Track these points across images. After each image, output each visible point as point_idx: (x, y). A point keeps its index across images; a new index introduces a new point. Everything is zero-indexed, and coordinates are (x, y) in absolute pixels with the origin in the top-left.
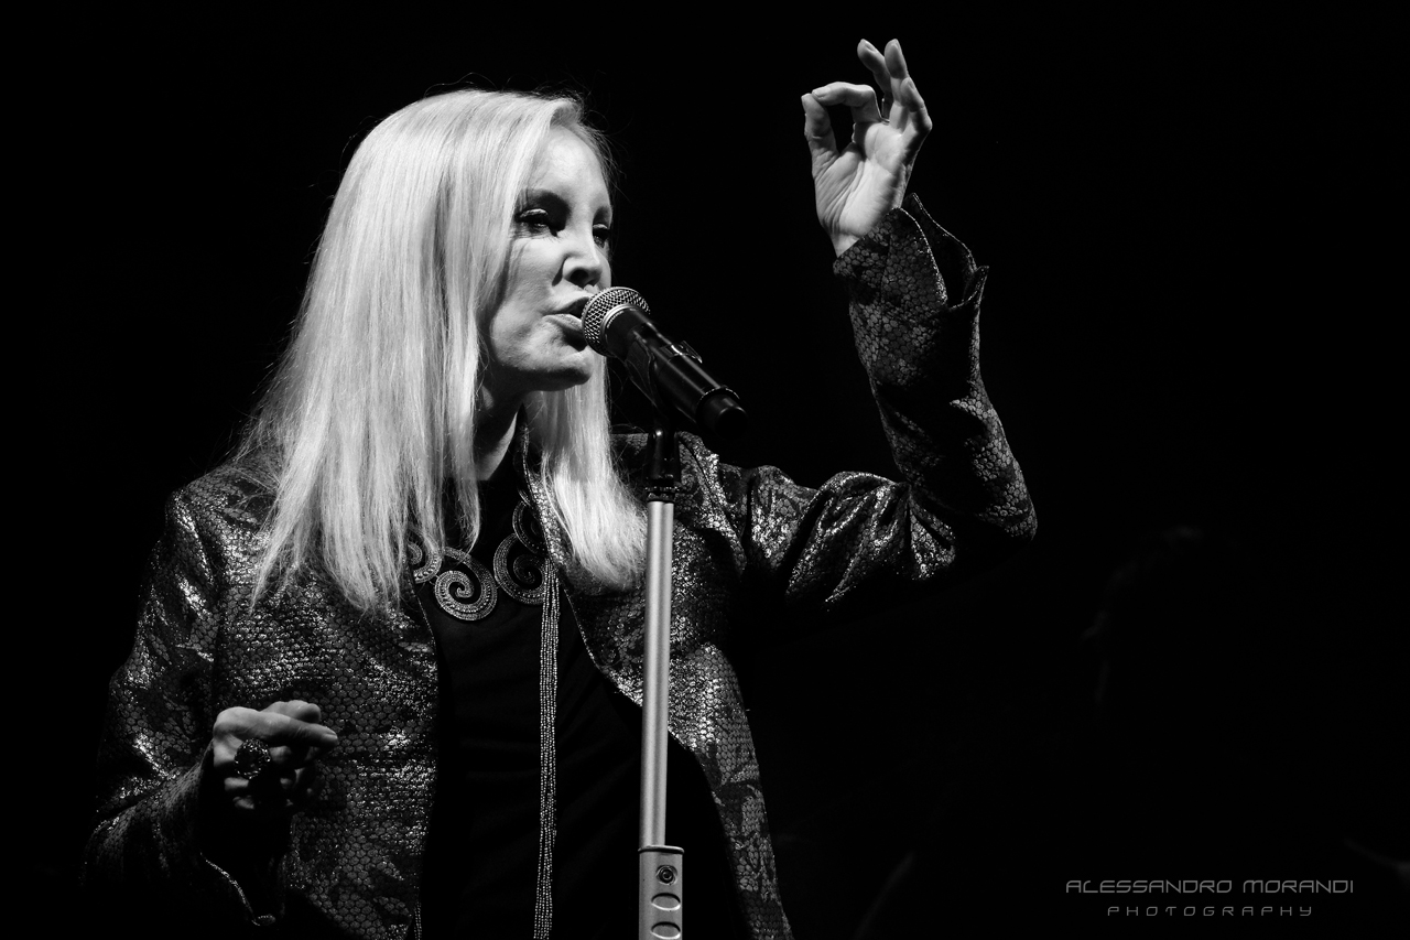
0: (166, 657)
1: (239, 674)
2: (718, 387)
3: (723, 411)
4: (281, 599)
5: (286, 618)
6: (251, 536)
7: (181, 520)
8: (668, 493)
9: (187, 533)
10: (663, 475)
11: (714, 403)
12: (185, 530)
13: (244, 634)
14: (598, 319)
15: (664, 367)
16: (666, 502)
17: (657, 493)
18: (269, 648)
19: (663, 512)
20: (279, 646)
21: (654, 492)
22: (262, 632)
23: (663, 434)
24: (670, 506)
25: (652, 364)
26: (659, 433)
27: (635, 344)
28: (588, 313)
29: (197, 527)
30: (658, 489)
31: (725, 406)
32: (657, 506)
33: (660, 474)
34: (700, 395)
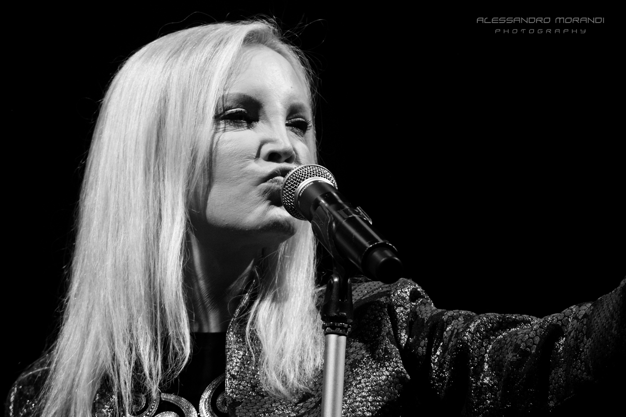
2: (381, 241)
3: (383, 259)
8: (342, 327)
11: (376, 254)
14: (292, 189)
15: (340, 226)
16: (340, 335)
17: (334, 327)
19: (338, 343)
21: (331, 326)
23: (339, 280)
24: (343, 339)
25: (331, 224)
26: (336, 280)
30: (333, 324)
31: (385, 256)
32: (333, 338)
33: (336, 312)
34: (364, 248)
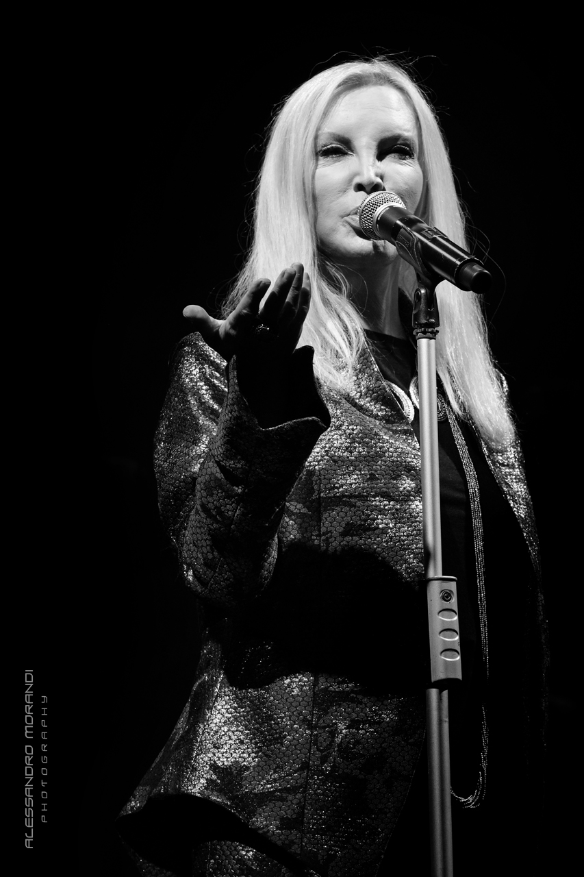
2: (468, 259)
10: (428, 320)
11: (467, 269)
14: (371, 214)
16: (431, 338)
19: (429, 346)
23: (426, 292)
25: (417, 243)
27: (397, 228)
28: (363, 211)
30: (424, 330)
31: (475, 271)
32: (424, 342)
33: (426, 320)
34: (455, 264)
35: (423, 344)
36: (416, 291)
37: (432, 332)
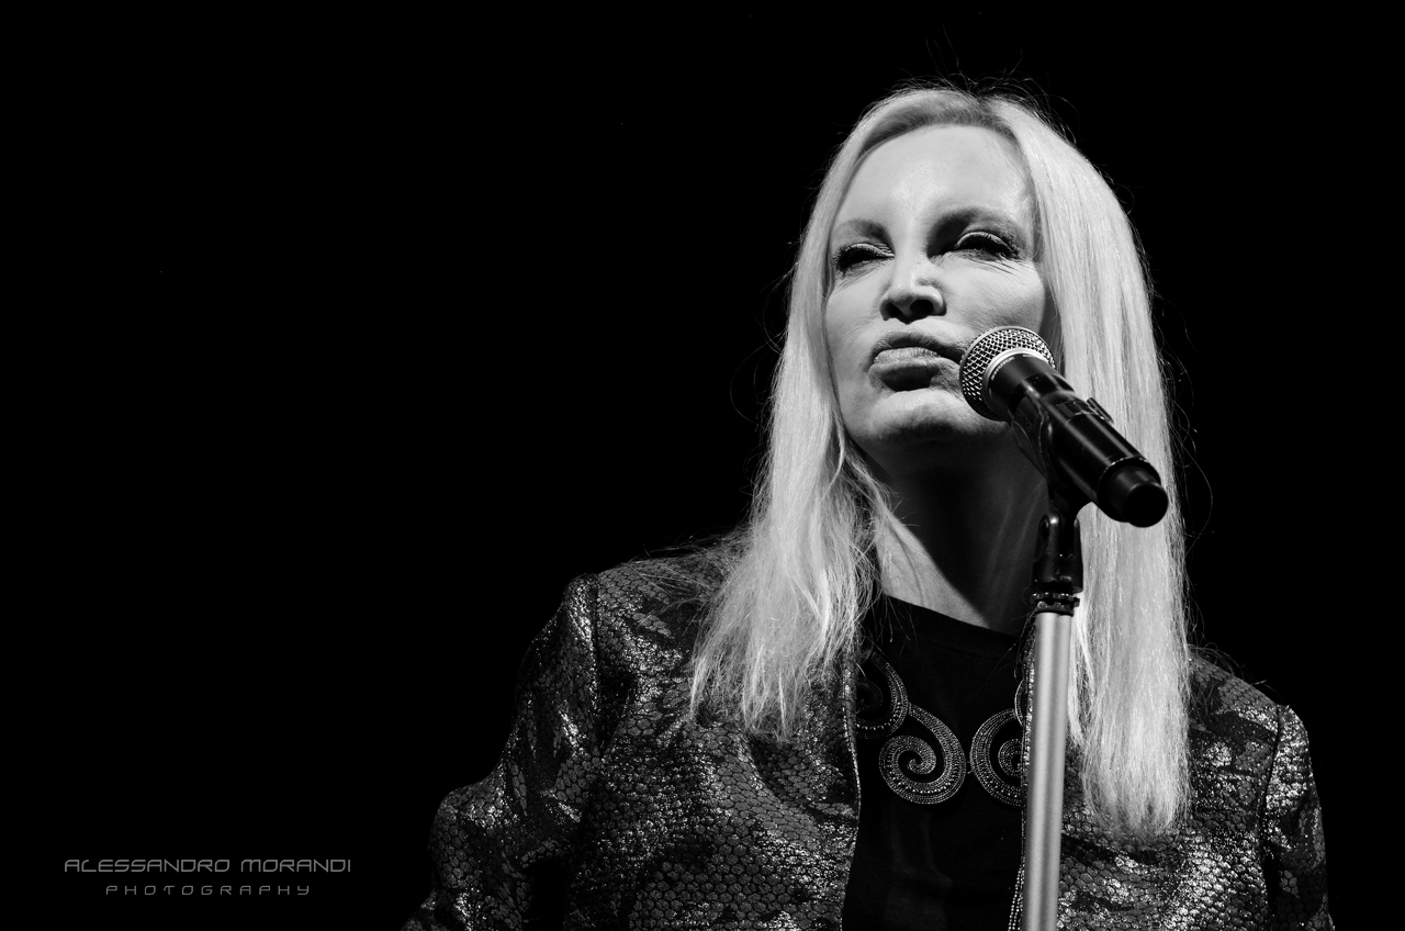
0: (524, 804)
1: (608, 836)
2: (1130, 456)
3: (1134, 486)
4: (672, 738)
5: (674, 766)
6: (657, 652)
7: (578, 620)
9: (580, 641)
10: (1057, 577)
11: (1122, 478)
12: (579, 636)
13: (618, 783)
14: (979, 368)
15: (1060, 431)
16: (1061, 613)
17: (1049, 601)
18: (647, 804)
19: (1057, 627)
20: (661, 802)
21: (1044, 600)
22: (642, 781)
23: (1059, 522)
24: (1067, 620)
25: (1045, 426)
26: (1054, 521)
27: (1024, 399)
28: (967, 361)
29: (595, 635)
30: (1051, 595)
31: (1136, 479)
32: (1050, 618)
33: (1054, 576)
34: (1104, 466)
35: (1048, 620)
36: (1042, 520)
37: (1064, 601)
